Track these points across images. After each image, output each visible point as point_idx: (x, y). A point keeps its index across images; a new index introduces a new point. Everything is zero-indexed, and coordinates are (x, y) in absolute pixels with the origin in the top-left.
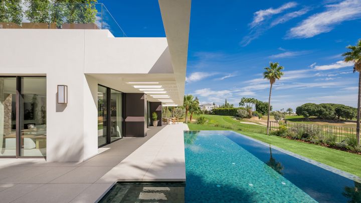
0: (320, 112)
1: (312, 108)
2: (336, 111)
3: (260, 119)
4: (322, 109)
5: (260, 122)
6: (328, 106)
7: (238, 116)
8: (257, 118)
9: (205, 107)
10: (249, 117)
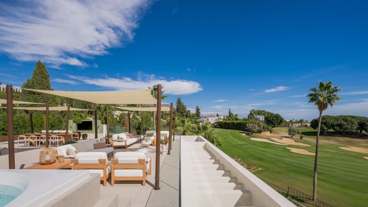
0: (340, 126)
1: (331, 122)
2: (359, 125)
3: (272, 134)
4: (343, 122)
5: (273, 139)
6: (349, 119)
7: (246, 130)
8: (268, 134)
9: (208, 119)
10: (260, 132)
